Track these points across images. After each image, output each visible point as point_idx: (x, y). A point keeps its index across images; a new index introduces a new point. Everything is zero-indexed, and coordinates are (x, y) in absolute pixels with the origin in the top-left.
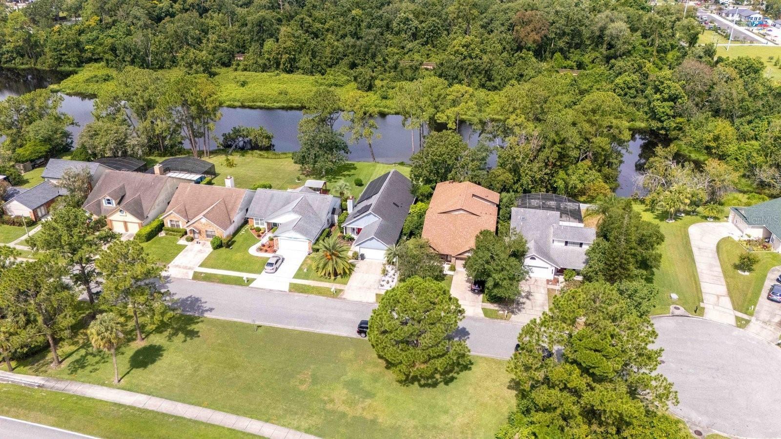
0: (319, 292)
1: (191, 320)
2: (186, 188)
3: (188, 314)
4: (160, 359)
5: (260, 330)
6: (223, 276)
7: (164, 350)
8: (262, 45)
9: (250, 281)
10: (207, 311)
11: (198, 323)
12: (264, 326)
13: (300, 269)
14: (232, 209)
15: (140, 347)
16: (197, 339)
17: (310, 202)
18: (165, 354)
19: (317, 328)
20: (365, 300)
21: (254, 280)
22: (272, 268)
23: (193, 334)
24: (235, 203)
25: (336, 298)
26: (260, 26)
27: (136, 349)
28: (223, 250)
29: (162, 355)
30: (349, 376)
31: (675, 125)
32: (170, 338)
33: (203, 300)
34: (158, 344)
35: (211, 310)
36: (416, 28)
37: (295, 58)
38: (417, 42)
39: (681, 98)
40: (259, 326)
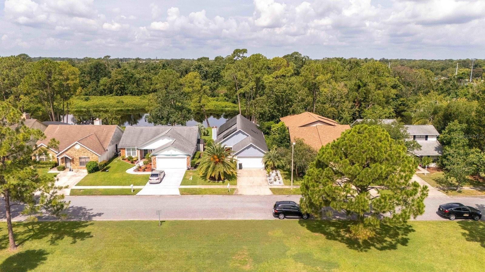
0: (213, 192)
1: (78, 225)
2: (56, 128)
3: (72, 220)
4: (43, 263)
5: (164, 225)
6: (105, 190)
7: (47, 254)
8: (98, 81)
9: (135, 191)
10: (95, 216)
11: (86, 226)
12: (168, 221)
13: (184, 178)
14: (105, 140)
15: (12, 254)
16: (90, 239)
17: (179, 132)
18: (49, 257)
19: (227, 217)
20: (262, 193)
21: (141, 189)
22: (157, 178)
23: (83, 236)
24: (107, 135)
25: (232, 195)
26: (96, 68)
27: (7, 257)
28: (100, 173)
29: (45, 259)
30: (294, 250)
31: (400, 103)
32: (53, 242)
33: (87, 208)
34: (37, 249)
35: (100, 215)
36: (207, 72)
37: (124, 87)
38: (207, 80)
39: (399, 87)
40: (162, 222)
